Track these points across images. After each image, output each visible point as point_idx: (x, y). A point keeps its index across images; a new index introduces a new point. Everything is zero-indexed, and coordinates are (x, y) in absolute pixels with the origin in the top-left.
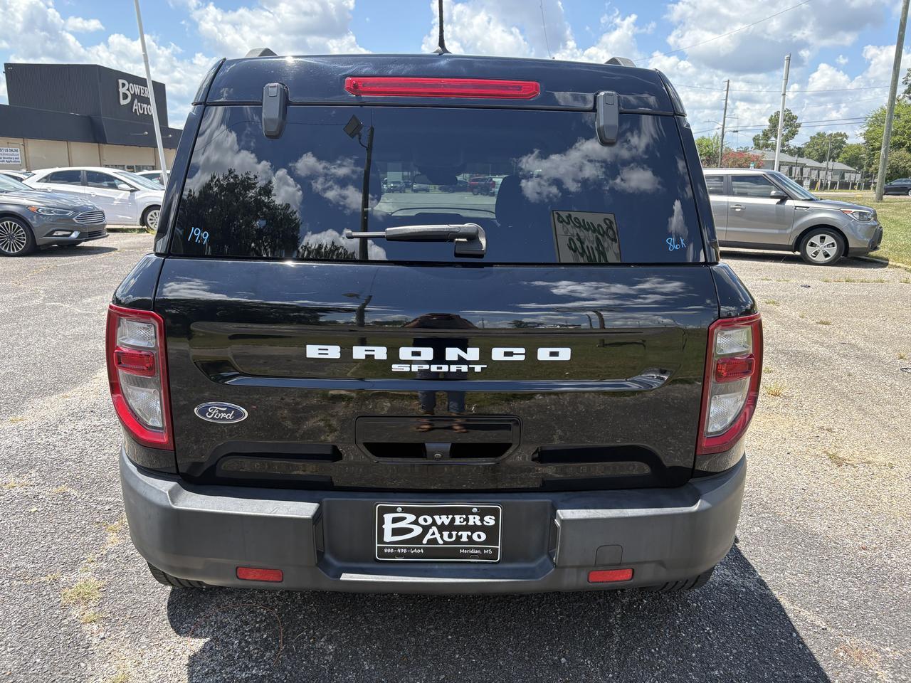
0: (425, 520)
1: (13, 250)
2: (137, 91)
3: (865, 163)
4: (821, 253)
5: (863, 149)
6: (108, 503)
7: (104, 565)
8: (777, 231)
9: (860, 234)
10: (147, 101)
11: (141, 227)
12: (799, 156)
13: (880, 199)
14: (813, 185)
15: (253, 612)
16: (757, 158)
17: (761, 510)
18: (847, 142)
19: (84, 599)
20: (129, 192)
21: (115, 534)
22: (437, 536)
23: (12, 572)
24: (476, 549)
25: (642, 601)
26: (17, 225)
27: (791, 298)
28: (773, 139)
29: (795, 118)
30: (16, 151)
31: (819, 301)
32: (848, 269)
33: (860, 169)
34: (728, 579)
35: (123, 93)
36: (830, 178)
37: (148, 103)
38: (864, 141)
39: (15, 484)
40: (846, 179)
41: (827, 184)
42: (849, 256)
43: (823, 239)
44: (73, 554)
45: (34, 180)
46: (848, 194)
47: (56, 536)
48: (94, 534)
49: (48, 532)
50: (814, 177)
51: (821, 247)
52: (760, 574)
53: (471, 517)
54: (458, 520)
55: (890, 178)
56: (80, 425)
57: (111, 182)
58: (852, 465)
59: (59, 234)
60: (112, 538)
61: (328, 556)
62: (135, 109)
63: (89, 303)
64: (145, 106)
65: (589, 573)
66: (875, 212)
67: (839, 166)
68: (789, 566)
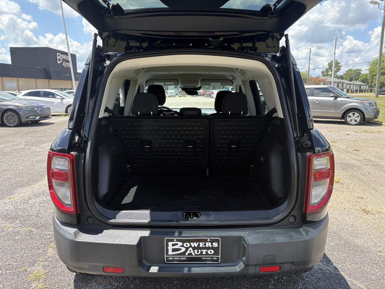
0: (187, 245)
1: (12, 124)
2: (65, 58)
3: (370, 81)
4: (353, 120)
5: (369, 76)
6: (49, 235)
7: (47, 263)
8: (334, 111)
9: (370, 112)
10: (68, 61)
11: (65, 114)
12: (341, 79)
13: (377, 96)
14: (348, 91)
15: (111, 284)
16: (324, 80)
17: (334, 235)
18: (362, 73)
19: (37, 279)
20: (61, 100)
21: (52, 249)
22: (192, 252)
23: (7, 267)
24: (209, 257)
25: (283, 278)
26: (14, 114)
27: (341, 140)
28: (330, 72)
29: (339, 63)
30: (14, 83)
31: (354, 141)
32: (365, 126)
33: (367, 84)
34: (321, 267)
35: (59, 59)
36: (355, 88)
37: (69, 63)
38: (369, 72)
39: (10, 227)
40: (362, 88)
41: (354, 91)
42: (365, 121)
43: (354, 114)
44: (33, 258)
45: (21, 95)
46: (363, 94)
47: (26, 250)
48: (43, 249)
49: (23, 248)
50: (348, 87)
51: (353, 118)
52: (335, 264)
53: (207, 243)
54: (201, 245)
55: (381, 88)
56: (38, 200)
57: (53, 95)
58: (373, 214)
59: (31, 118)
60: (50, 251)
61: (144, 261)
62: (64, 65)
63: (43, 147)
64: (68, 64)
65: (260, 268)
66: (376, 102)
67: (358, 83)
68: (348, 260)
